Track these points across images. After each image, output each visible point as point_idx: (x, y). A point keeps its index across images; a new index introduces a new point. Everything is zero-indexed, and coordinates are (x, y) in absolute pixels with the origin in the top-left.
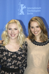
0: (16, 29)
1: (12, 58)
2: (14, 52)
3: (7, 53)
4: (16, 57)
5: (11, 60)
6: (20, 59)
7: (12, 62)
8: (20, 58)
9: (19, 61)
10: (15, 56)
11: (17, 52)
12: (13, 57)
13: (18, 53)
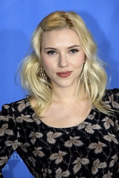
0: (73, 50)
1: (64, 149)
2: (68, 129)
3: (40, 135)
4: (80, 144)
5: (65, 158)
6: (98, 151)
7: (72, 166)
8: (97, 148)
9: (98, 161)
10: (76, 141)
11: (80, 128)
12: (70, 145)
13: (83, 129)
